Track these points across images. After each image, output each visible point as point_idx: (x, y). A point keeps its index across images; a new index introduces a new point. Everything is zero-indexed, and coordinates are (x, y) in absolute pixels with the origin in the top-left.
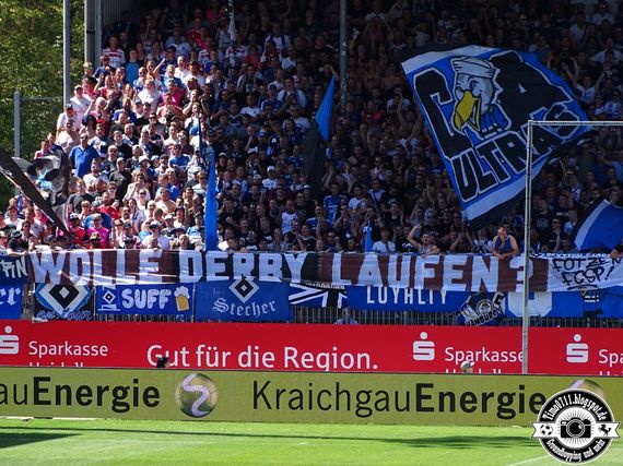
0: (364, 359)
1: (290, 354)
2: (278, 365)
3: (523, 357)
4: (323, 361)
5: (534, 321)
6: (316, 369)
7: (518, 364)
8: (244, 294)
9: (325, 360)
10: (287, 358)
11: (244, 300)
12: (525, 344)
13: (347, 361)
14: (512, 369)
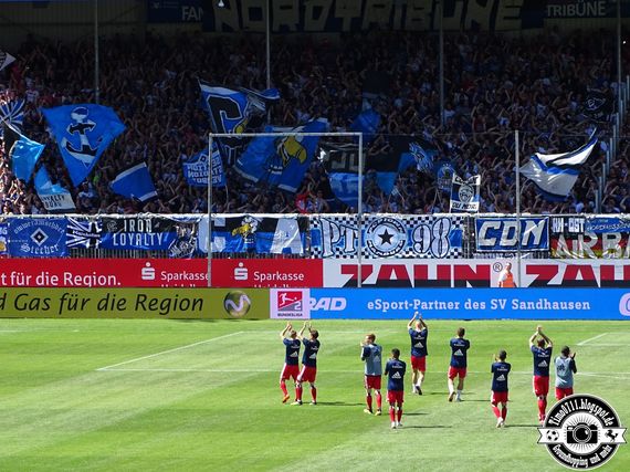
0: (112, 279)
1: (67, 277)
2: (61, 284)
3: (208, 277)
4: (87, 280)
5: (216, 255)
6: (83, 286)
7: (205, 281)
8: (39, 241)
9: (89, 280)
10: (66, 279)
11: (40, 245)
12: (209, 269)
13: (102, 280)
14: (201, 284)
